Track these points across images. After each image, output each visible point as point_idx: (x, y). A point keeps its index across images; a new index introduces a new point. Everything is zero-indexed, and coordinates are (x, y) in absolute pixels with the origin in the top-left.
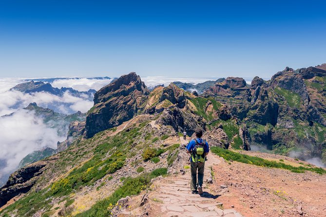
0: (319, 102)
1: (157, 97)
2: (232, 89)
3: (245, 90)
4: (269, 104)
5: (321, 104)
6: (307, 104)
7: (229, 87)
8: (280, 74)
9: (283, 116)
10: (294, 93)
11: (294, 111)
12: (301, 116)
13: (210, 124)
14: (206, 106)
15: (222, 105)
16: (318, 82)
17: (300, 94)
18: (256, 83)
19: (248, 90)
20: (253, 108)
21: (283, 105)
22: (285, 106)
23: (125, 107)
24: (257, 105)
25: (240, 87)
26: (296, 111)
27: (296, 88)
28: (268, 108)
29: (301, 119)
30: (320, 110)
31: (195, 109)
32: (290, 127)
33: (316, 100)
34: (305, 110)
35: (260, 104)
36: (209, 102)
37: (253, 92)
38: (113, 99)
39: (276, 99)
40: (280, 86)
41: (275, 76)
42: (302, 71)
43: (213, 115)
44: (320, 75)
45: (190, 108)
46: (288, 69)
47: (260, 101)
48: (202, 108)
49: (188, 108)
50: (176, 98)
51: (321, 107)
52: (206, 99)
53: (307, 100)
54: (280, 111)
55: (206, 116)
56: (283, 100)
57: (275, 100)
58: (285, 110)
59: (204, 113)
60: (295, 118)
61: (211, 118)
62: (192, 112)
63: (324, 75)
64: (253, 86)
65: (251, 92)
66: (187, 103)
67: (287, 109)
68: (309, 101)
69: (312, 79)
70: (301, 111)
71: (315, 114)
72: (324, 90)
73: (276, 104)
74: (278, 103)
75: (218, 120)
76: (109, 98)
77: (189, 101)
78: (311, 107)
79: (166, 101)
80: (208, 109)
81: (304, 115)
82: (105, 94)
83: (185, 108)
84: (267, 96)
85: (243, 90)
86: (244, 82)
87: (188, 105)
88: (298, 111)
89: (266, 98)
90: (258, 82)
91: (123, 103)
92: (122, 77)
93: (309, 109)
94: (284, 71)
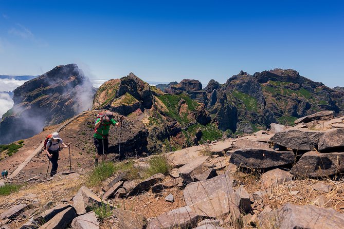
0: (274, 106)
1: (110, 92)
2: (188, 92)
3: (201, 93)
4: (228, 107)
5: (276, 108)
6: (263, 108)
7: (185, 90)
8: (235, 78)
9: (241, 120)
10: (251, 97)
11: (252, 115)
12: (259, 120)
13: (186, 130)
14: (179, 105)
15: (200, 105)
16: (272, 86)
17: (257, 98)
18: (212, 86)
19: (204, 93)
20: (212, 112)
21: (242, 109)
22: (243, 110)
23: (61, 109)
24: (216, 109)
25: (196, 90)
26: (254, 115)
27: (253, 92)
28: (227, 111)
29: (259, 123)
30: (276, 114)
31: (165, 109)
32: (249, 131)
33: (272, 104)
34: (262, 114)
35: (220, 107)
36: (182, 100)
37: (209, 96)
38: (43, 97)
39: (235, 103)
40: (237, 90)
41: (230, 80)
42: (256, 75)
43: (189, 117)
44: (273, 80)
45: (159, 107)
46: (243, 73)
47: (219, 104)
48: (174, 108)
49: (156, 108)
50: (140, 93)
51: (276, 111)
52: (178, 96)
53: (263, 104)
54: (239, 115)
55: (180, 118)
56: (241, 104)
57: (233, 103)
58: (243, 113)
59: (177, 115)
60: (254, 122)
61: (186, 121)
62: (162, 113)
63: (277, 80)
64: (208, 89)
65: (207, 96)
66: (155, 101)
67: (246, 114)
68: (265, 104)
69: (266, 84)
70: (258, 115)
71: (272, 118)
72: (277, 94)
73: (234, 108)
74: (237, 107)
75: (196, 123)
76: (37, 96)
77: (157, 98)
78: (267, 111)
79: (128, 96)
80: (182, 110)
81: (261, 119)
82: (31, 90)
83: (152, 108)
84: (226, 99)
85: (200, 93)
86: (200, 85)
87: (156, 103)
88: (256, 115)
89: (225, 101)
90: (214, 85)
91: (59, 103)
92: (57, 67)
93: (266, 113)
94: (239, 75)
